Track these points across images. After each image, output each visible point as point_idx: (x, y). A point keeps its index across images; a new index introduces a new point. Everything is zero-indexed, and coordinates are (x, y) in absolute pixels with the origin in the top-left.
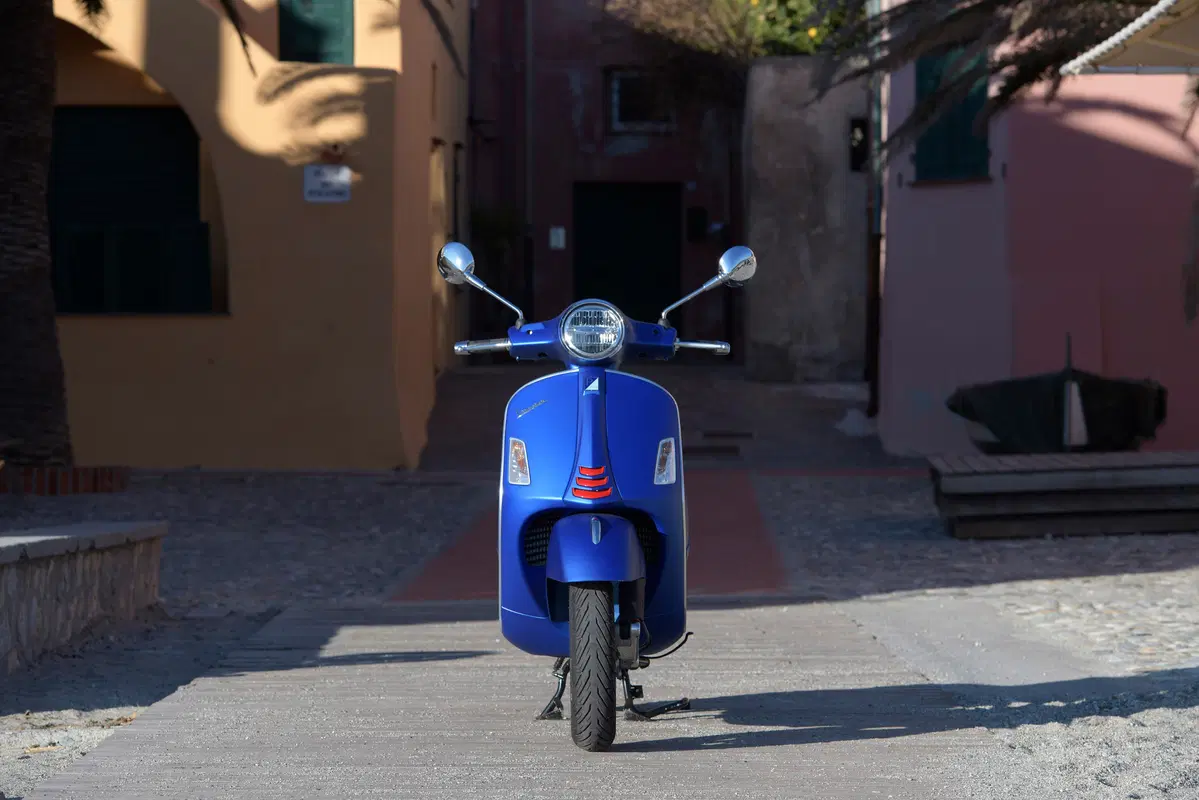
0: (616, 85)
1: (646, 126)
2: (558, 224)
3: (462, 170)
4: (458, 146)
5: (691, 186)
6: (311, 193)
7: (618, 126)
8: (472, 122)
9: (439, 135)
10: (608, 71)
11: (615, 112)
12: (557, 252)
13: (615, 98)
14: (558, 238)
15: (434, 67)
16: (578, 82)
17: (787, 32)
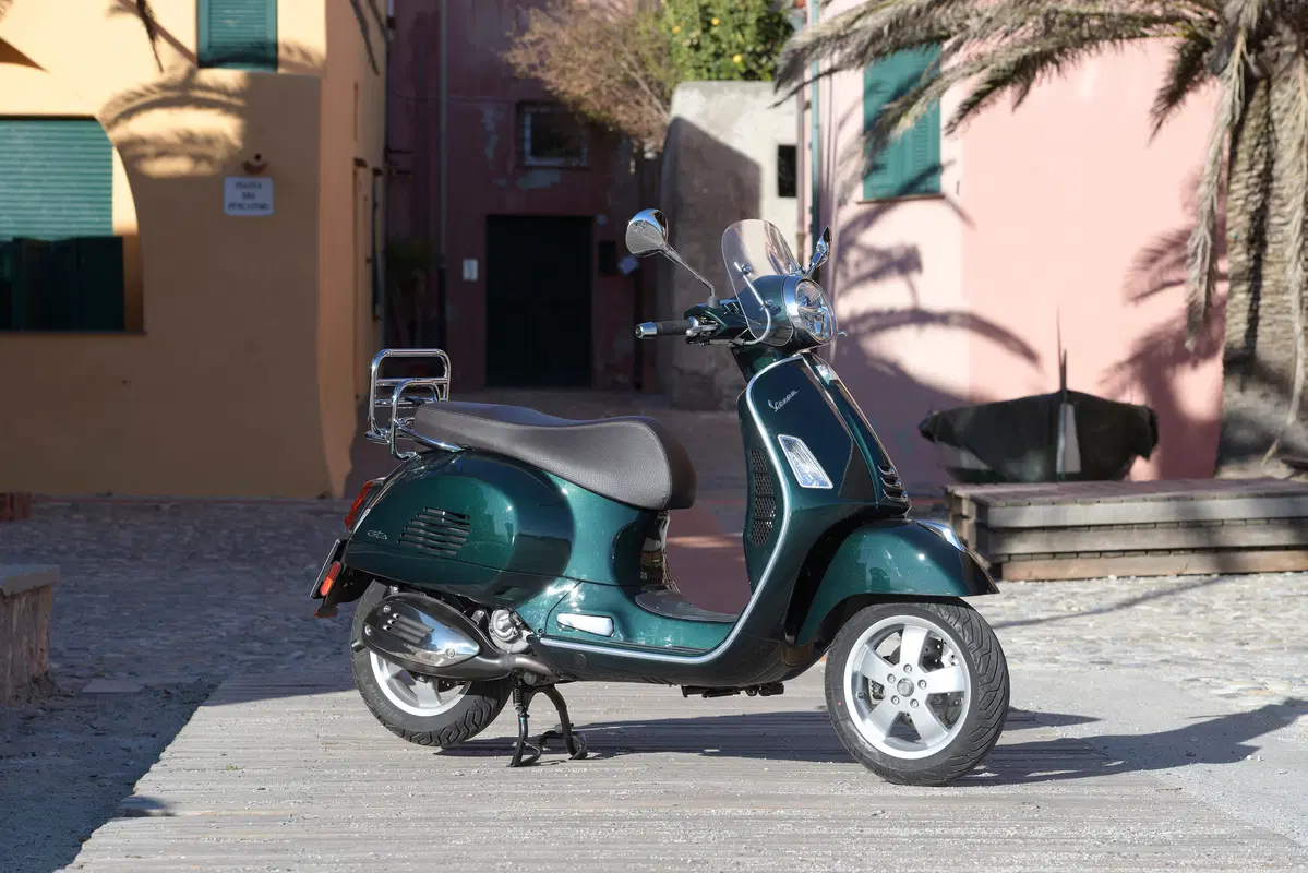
0: (528, 120)
1: (558, 162)
2: (470, 256)
3: (380, 198)
4: (376, 172)
5: (601, 219)
6: (232, 205)
7: (531, 161)
8: (388, 150)
9: (360, 156)
10: (520, 107)
11: (528, 146)
12: (469, 282)
13: (528, 134)
14: (471, 270)
15: (356, 87)
16: (490, 116)
17: (711, 59)
